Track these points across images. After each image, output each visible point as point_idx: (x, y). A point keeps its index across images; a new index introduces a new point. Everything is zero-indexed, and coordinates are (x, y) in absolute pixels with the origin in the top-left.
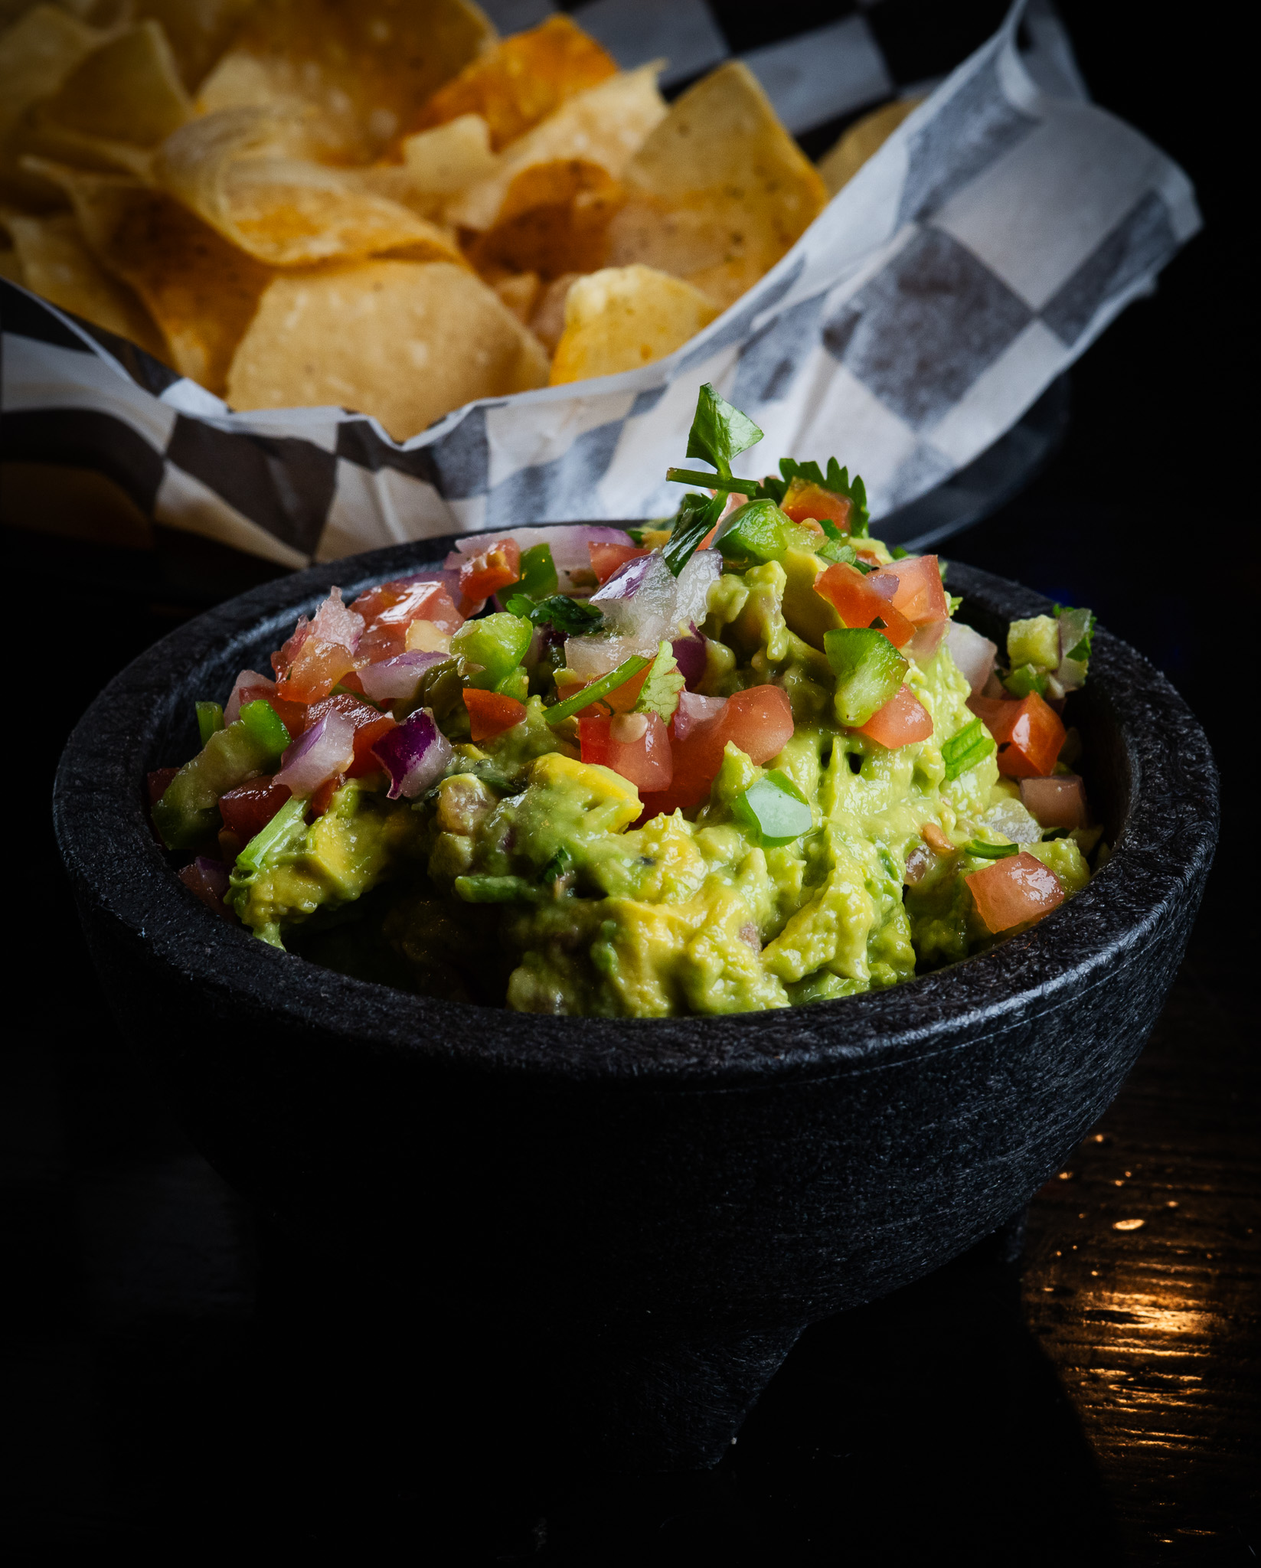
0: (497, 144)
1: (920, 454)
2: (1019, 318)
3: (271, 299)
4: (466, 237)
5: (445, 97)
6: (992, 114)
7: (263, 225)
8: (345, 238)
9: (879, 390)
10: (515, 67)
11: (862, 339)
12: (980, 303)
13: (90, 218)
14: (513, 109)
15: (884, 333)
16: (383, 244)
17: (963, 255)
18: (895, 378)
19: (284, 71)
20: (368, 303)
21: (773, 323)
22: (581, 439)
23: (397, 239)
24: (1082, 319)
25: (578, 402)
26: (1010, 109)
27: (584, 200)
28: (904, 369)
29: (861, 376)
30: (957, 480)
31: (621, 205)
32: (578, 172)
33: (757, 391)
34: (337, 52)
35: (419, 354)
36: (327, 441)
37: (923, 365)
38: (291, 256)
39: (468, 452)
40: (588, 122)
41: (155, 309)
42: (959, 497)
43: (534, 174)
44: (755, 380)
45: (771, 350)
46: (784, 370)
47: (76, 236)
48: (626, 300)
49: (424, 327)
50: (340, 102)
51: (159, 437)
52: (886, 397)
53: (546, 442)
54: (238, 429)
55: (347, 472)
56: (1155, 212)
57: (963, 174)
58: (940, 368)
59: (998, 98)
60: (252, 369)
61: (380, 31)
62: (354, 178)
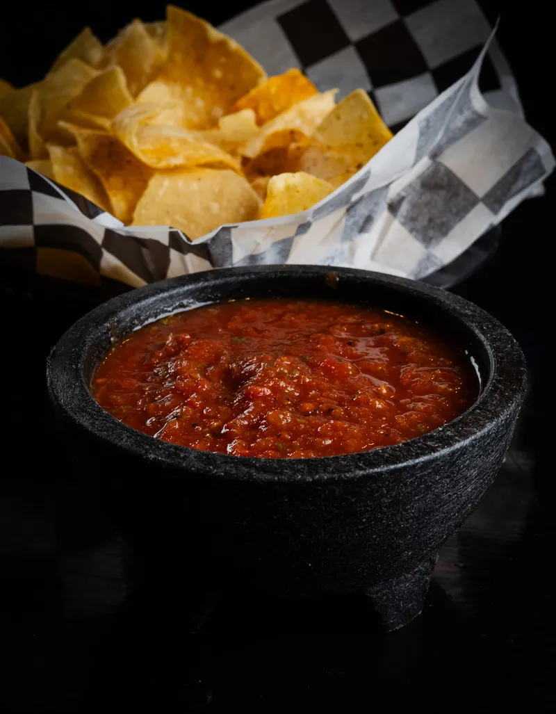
0: (260, 122)
1: (429, 258)
2: (473, 201)
3: (153, 183)
4: (245, 161)
5: (242, 102)
6: (467, 114)
7: (153, 152)
8: (187, 158)
9: (411, 231)
10: (273, 90)
11: (405, 208)
12: (456, 194)
13: (83, 147)
14: (271, 108)
15: (414, 206)
16: (203, 161)
17: (450, 174)
18: (419, 225)
19: (178, 89)
20: (195, 186)
21: (361, 199)
22: (274, 244)
23: (210, 159)
24: (501, 203)
25: (272, 228)
26: (475, 113)
27: (293, 146)
28: (423, 221)
29: (404, 224)
30: (444, 270)
31: (306, 149)
32: (293, 134)
33: (356, 228)
34: (200, 82)
35: (215, 208)
36: (165, 241)
37: (430, 220)
38: (163, 164)
39: (224, 248)
40: (301, 114)
41: (106, 185)
42: (445, 277)
43: (276, 135)
44: (355, 223)
45: (362, 211)
46: (369, 220)
47: (77, 155)
48: (295, 186)
49: (218, 197)
50: (200, 103)
51: (99, 238)
52: (414, 233)
53: (258, 244)
54: (129, 235)
55: (174, 254)
56: (533, 158)
57: (452, 139)
58: (438, 222)
59: (470, 108)
60: (143, 212)
61: (218, 74)
62: (200, 134)
